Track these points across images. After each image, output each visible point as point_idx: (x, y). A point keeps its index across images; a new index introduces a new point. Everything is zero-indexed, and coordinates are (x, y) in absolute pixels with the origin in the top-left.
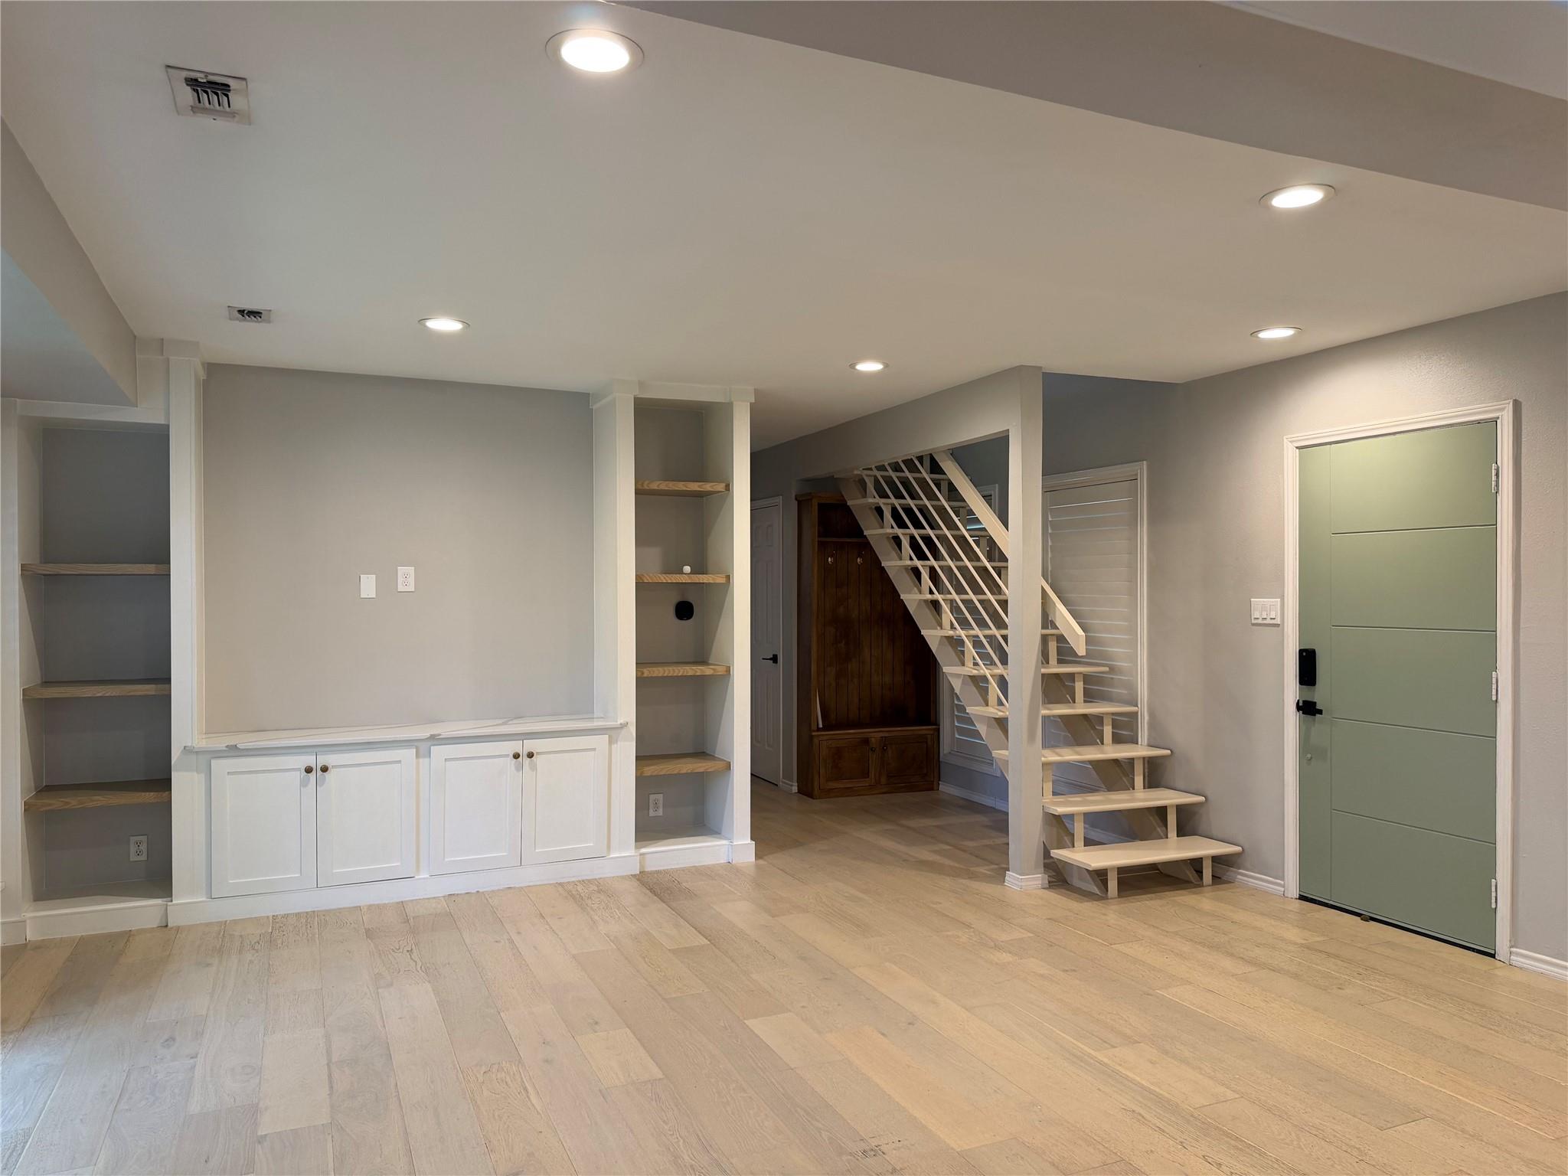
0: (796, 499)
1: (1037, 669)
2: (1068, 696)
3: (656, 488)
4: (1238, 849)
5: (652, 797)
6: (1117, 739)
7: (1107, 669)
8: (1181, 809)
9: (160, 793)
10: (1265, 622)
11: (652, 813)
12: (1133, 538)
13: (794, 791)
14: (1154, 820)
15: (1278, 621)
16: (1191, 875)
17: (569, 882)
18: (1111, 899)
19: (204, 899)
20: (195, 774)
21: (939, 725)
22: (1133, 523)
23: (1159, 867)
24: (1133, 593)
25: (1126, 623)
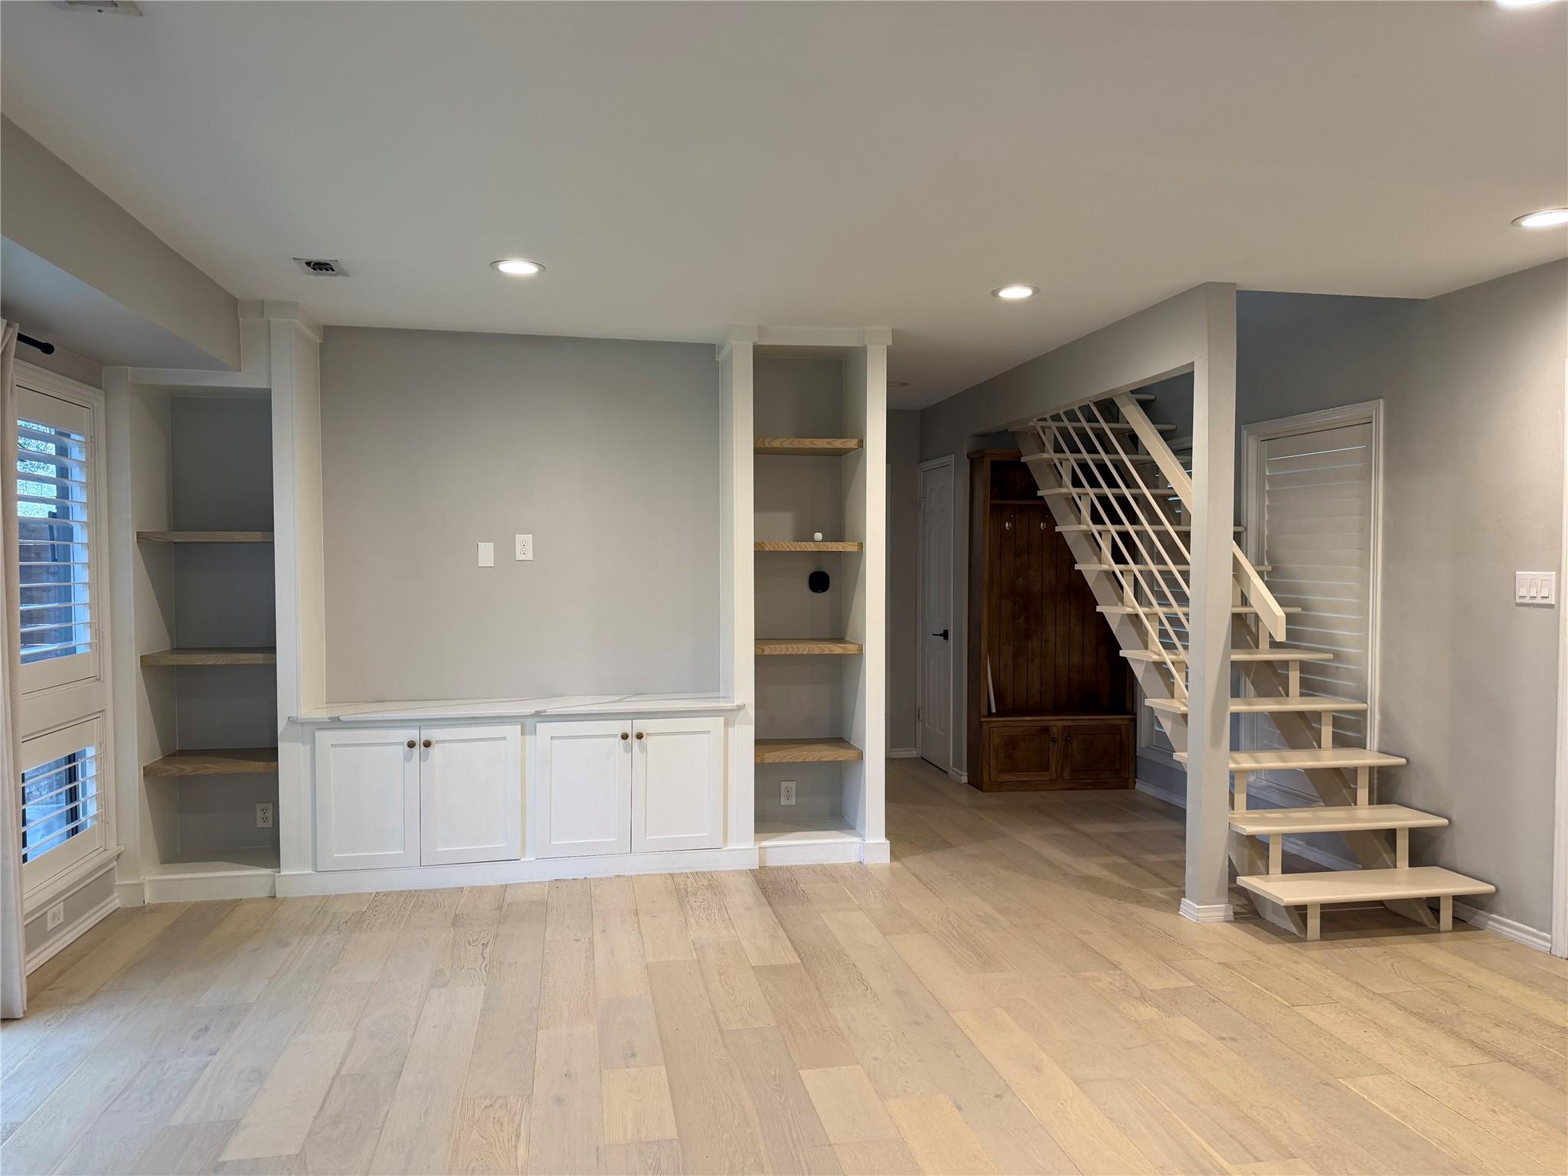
0: (968, 457)
1: (1225, 655)
2: (1280, 688)
3: (779, 446)
4: (1491, 888)
5: (784, 785)
6: (1340, 742)
7: (1331, 656)
8: (1414, 833)
9: (269, 763)
10: (1534, 601)
11: (783, 802)
12: (1366, 497)
13: (963, 781)
14: (1380, 845)
15: (1552, 601)
16: (1425, 916)
17: (680, 874)
18: (1309, 941)
19: (310, 872)
20: (301, 744)
21: (1136, 715)
22: (1366, 476)
23: (1385, 903)
24: (1364, 563)
25: (1355, 601)
